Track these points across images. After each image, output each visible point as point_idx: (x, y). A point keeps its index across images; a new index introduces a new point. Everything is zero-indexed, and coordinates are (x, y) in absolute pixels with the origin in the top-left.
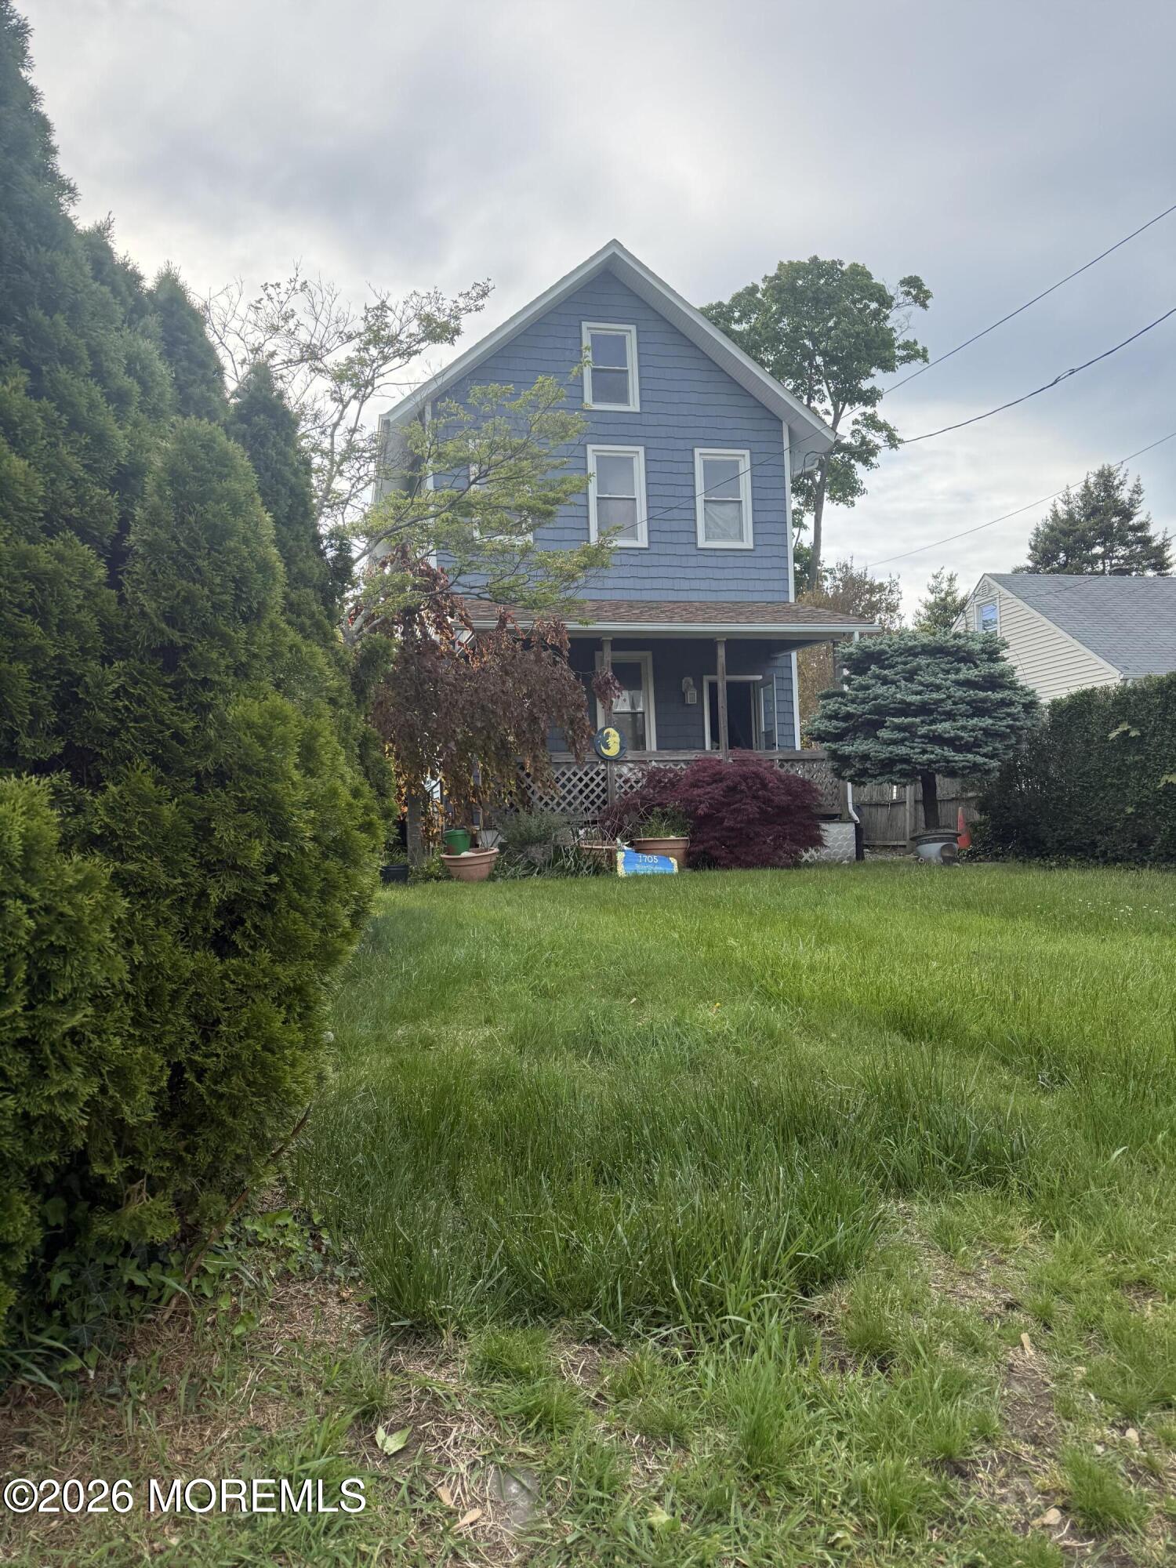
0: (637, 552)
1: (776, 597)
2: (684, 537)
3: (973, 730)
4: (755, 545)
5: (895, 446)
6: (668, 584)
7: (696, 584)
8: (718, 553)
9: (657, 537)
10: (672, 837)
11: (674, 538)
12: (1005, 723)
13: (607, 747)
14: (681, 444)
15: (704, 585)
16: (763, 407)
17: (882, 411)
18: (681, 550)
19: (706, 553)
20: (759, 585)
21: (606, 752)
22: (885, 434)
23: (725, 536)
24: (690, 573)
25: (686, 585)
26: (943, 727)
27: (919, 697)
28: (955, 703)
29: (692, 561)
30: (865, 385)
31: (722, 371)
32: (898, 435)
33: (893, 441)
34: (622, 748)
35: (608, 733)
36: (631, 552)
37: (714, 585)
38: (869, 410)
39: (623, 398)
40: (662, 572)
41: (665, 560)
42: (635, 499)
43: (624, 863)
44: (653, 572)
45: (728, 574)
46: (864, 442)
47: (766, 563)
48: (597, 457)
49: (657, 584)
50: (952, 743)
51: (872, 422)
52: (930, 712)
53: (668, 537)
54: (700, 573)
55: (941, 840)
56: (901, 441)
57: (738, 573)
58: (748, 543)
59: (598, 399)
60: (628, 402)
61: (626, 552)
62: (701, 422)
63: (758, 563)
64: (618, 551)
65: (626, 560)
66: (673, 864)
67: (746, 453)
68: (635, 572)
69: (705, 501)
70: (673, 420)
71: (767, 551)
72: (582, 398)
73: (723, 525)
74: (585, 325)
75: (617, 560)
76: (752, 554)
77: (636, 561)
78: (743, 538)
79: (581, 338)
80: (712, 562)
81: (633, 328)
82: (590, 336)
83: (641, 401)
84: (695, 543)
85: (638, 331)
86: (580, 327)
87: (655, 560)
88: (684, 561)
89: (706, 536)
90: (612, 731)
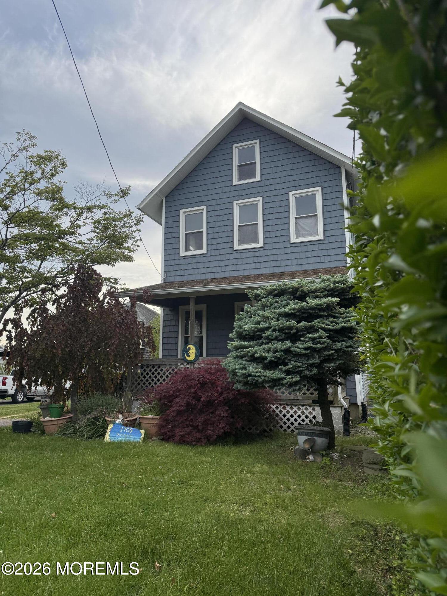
0: (257, 250)
1: (339, 264)
2: (283, 239)
4: (325, 237)
6: (274, 264)
7: (288, 263)
8: (302, 244)
9: (268, 240)
11: (277, 240)
14: (282, 192)
15: (295, 262)
16: (330, 162)
18: (281, 245)
19: (295, 245)
20: (329, 259)
23: (312, 235)
24: (286, 257)
25: (284, 263)
29: (288, 251)
31: (305, 149)
36: (254, 250)
37: (300, 261)
39: (252, 175)
40: (271, 258)
41: (273, 252)
42: (258, 224)
43: (111, 432)
44: (266, 259)
45: (308, 254)
47: (333, 246)
48: (239, 206)
49: (267, 264)
53: (274, 240)
54: (293, 256)
57: (315, 254)
58: (321, 236)
59: (240, 179)
60: (255, 177)
61: (252, 250)
62: (294, 178)
63: (327, 246)
64: (248, 251)
65: (251, 254)
66: (141, 434)
67: (320, 189)
68: (256, 260)
69: (296, 218)
70: (278, 181)
71: (333, 239)
72: (232, 180)
73: (306, 228)
74: (234, 146)
75: (247, 255)
76: (323, 242)
77: (257, 254)
78: (317, 234)
79: (232, 153)
80: (299, 249)
81: (258, 141)
82: (237, 150)
83: (261, 175)
84: (289, 241)
85: (260, 142)
86: (232, 148)
87: (267, 252)
88: (283, 251)
89: (297, 236)
90: (191, 346)
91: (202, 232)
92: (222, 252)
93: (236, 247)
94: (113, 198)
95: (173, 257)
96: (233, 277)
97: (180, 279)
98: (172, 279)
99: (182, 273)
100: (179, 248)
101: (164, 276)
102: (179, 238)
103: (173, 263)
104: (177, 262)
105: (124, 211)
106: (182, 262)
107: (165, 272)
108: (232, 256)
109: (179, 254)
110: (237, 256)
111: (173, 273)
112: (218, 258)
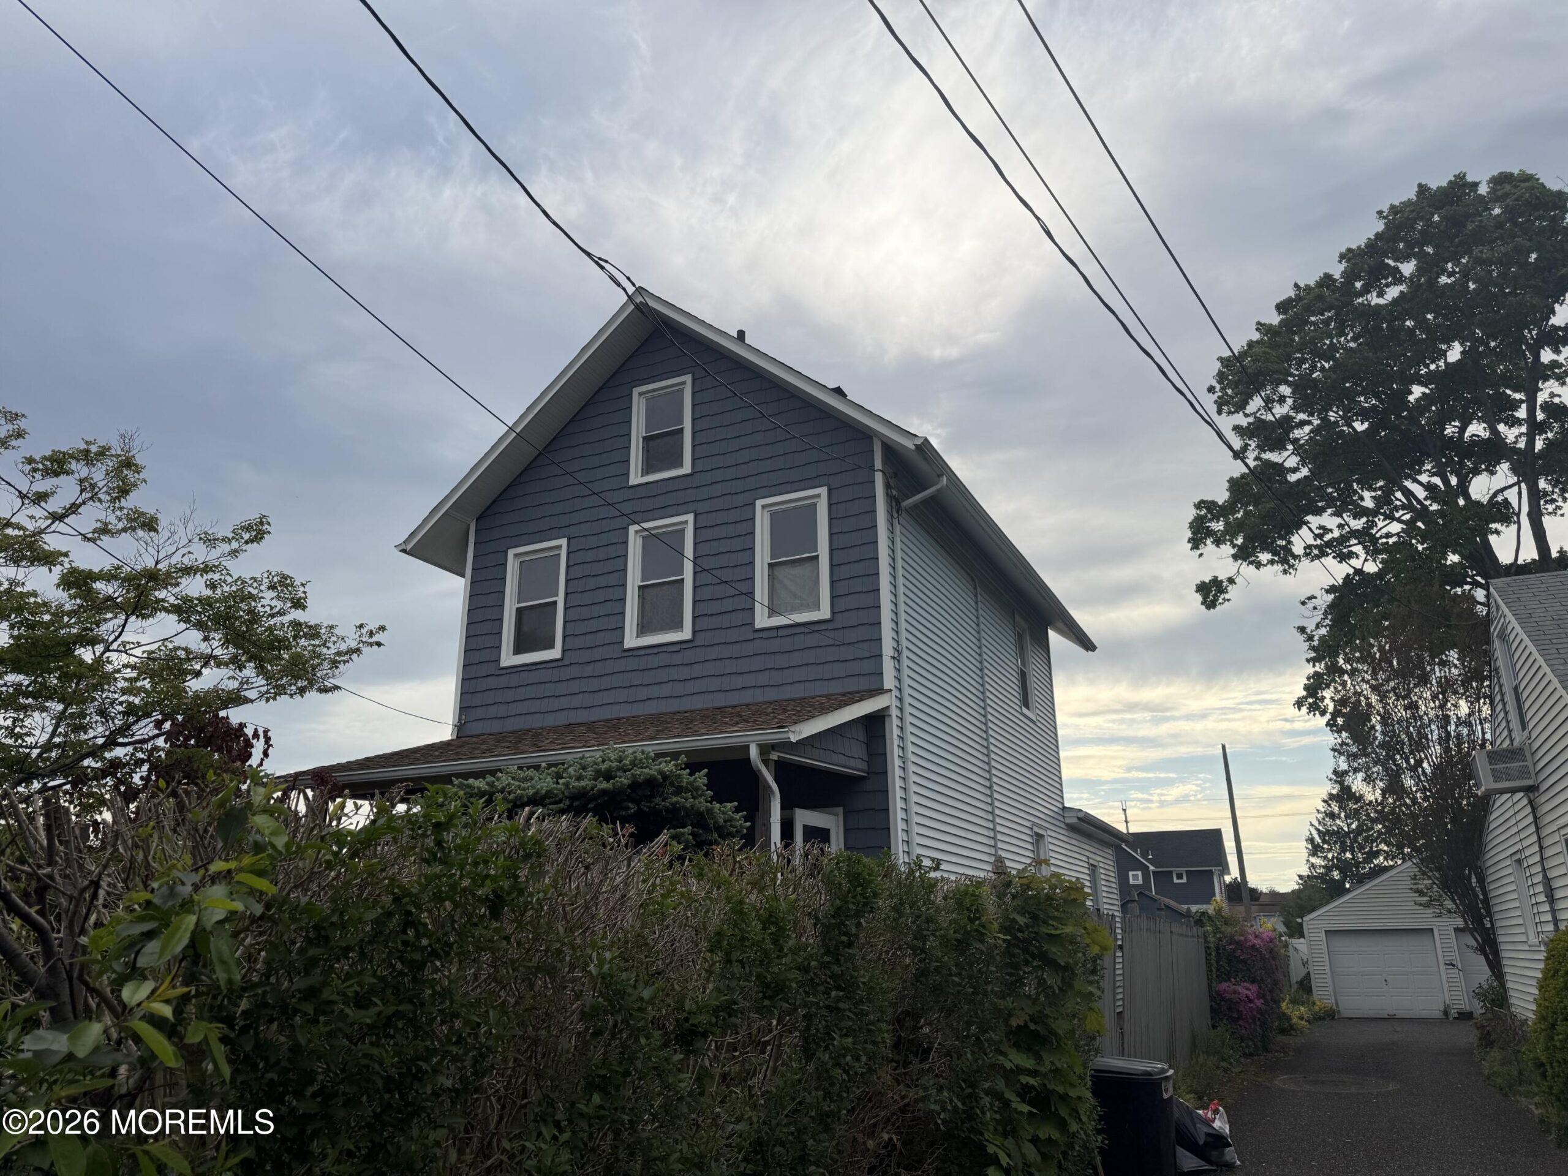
0: (677, 648)
1: (864, 684)
2: (738, 619)
4: (833, 613)
6: (714, 684)
7: (751, 680)
8: (784, 632)
9: (704, 623)
11: (726, 621)
14: (739, 500)
15: (764, 679)
16: (848, 425)
18: (733, 635)
19: (766, 635)
20: (842, 670)
23: (797, 607)
24: (744, 665)
25: (739, 682)
29: (749, 649)
36: (670, 648)
37: (776, 678)
39: (673, 461)
40: (708, 669)
41: (713, 653)
42: (681, 580)
44: (697, 671)
45: (795, 659)
47: (852, 635)
48: (644, 537)
49: (699, 686)
53: (716, 622)
54: (759, 663)
57: (810, 656)
58: (824, 613)
59: (647, 470)
60: (681, 465)
61: (664, 649)
62: (769, 466)
63: (840, 637)
64: (655, 650)
65: (664, 659)
67: (823, 491)
68: (674, 673)
69: (770, 565)
70: (731, 473)
71: (851, 619)
72: (627, 474)
73: (795, 590)
74: (636, 391)
75: (656, 661)
76: (830, 626)
77: (677, 659)
78: (817, 607)
79: (630, 408)
80: (774, 645)
81: (688, 378)
82: (643, 402)
83: (694, 460)
84: (752, 624)
85: (694, 380)
86: (631, 395)
87: (699, 655)
88: (736, 650)
89: (773, 612)
91: (555, 603)
92: (597, 654)
93: (631, 640)
94: (226, 548)
95: (483, 670)
96: (618, 719)
97: (496, 727)
98: (476, 728)
99: (502, 710)
100: (499, 647)
101: (460, 719)
102: (501, 620)
103: (483, 685)
104: (492, 682)
105: (265, 575)
106: (503, 681)
107: (464, 708)
108: (620, 665)
109: (498, 661)
110: (632, 664)
111: (480, 713)
112: (588, 670)
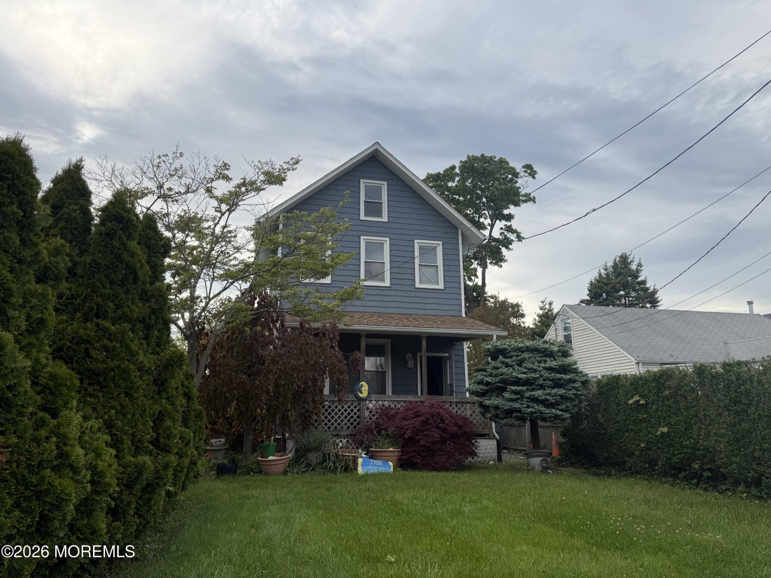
0: (384, 289)
1: (455, 313)
2: (408, 282)
3: (554, 396)
4: (445, 287)
5: (521, 241)
6: (400, 305)
7: (414, 306)
8: (426, 291)
9: (395, 281)
10: (391, 449)
11: (404, 282)
12: (572, 392)
13: (361, 393)
14: (408, 238)
15: (419, 306)
16: (449, 222)
17: (515, 224)
18: (406, 288)
19: (420, 290)
20: (448, 308)
21: (360, 395)
22: (515, 235)
23: (430, 282)
24: (411, 300)
25: (409, 306)
26: (538, 393)
27: (525, 375)
28: (544, 380)
29: (413, 294)
30: (506, 212)
31: (429, 204)
32: (522, 235)
33: (520, 238)
34: (369, 393)
35: (362, 385)
36: (381, 288)
37: (424, 306)
38: (508, 224)
39: (380, 215)
40: (398, 299)
41: (399, 293)
42: (384, 263)
43: (362, 465)
44: (392, 299)
45: (431, 301)
46: (506, 238)
47: (451, 296)
48: (366, 242)
49: (394, 305)
50: (543, 402)
51: (509, 229)
52: (531, 384)
53: (401, 282)
54: (417, 300)
55: (541, 456)
56: (523, 238)
57: (436, 301)
58: (441, 286)
59: (367, 215)
60: (382, 217)
61: (377, 288)
62: (418, 228)
63: (447, 296)
64: (375, 288)
65: (378, 292)
66: (390, 466)
67: (440, 243)
68: (383, 298)
69: (420, 265)
70: (404, 226)
71: (451, 291)
72: (359, 214)
73: (428, 276)
74: (362, 181)
75: (374, 292)
76: (444, 292)
77: (384, 293)
78: (438, 284)
79: (360, 187)
80: (423, 295)
81: (385, 183)
82: (364, 186)
83: (388, 217)
84: (414, 285)
85: (388, 185)
86: (359, 181)
87: (393, 293)
88: (408, 294)
89: (421, 282)
90: (364, 383)
92: (348, 285)
